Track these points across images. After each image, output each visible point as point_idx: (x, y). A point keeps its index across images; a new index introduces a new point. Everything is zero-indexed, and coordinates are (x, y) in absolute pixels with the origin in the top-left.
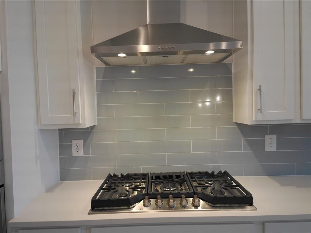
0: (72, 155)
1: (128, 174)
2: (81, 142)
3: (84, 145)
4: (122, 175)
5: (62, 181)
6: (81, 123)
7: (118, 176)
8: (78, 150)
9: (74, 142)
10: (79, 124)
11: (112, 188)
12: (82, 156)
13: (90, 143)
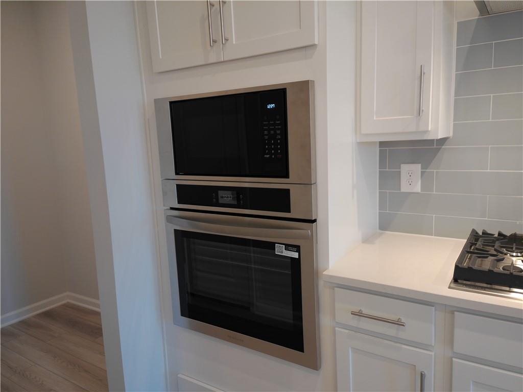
0: (400, 190)
1: (515, 234)
2: (418, 168)
3: (422, 173)
4: (500, 234)
5: (382, 230)
6: (430, 129)
7: (493, 235)
8: (410, 183)
9: (405, 169)
10: (426, 132)
11: (489, 253)
12: (418, 193)
13: (435, 171)
